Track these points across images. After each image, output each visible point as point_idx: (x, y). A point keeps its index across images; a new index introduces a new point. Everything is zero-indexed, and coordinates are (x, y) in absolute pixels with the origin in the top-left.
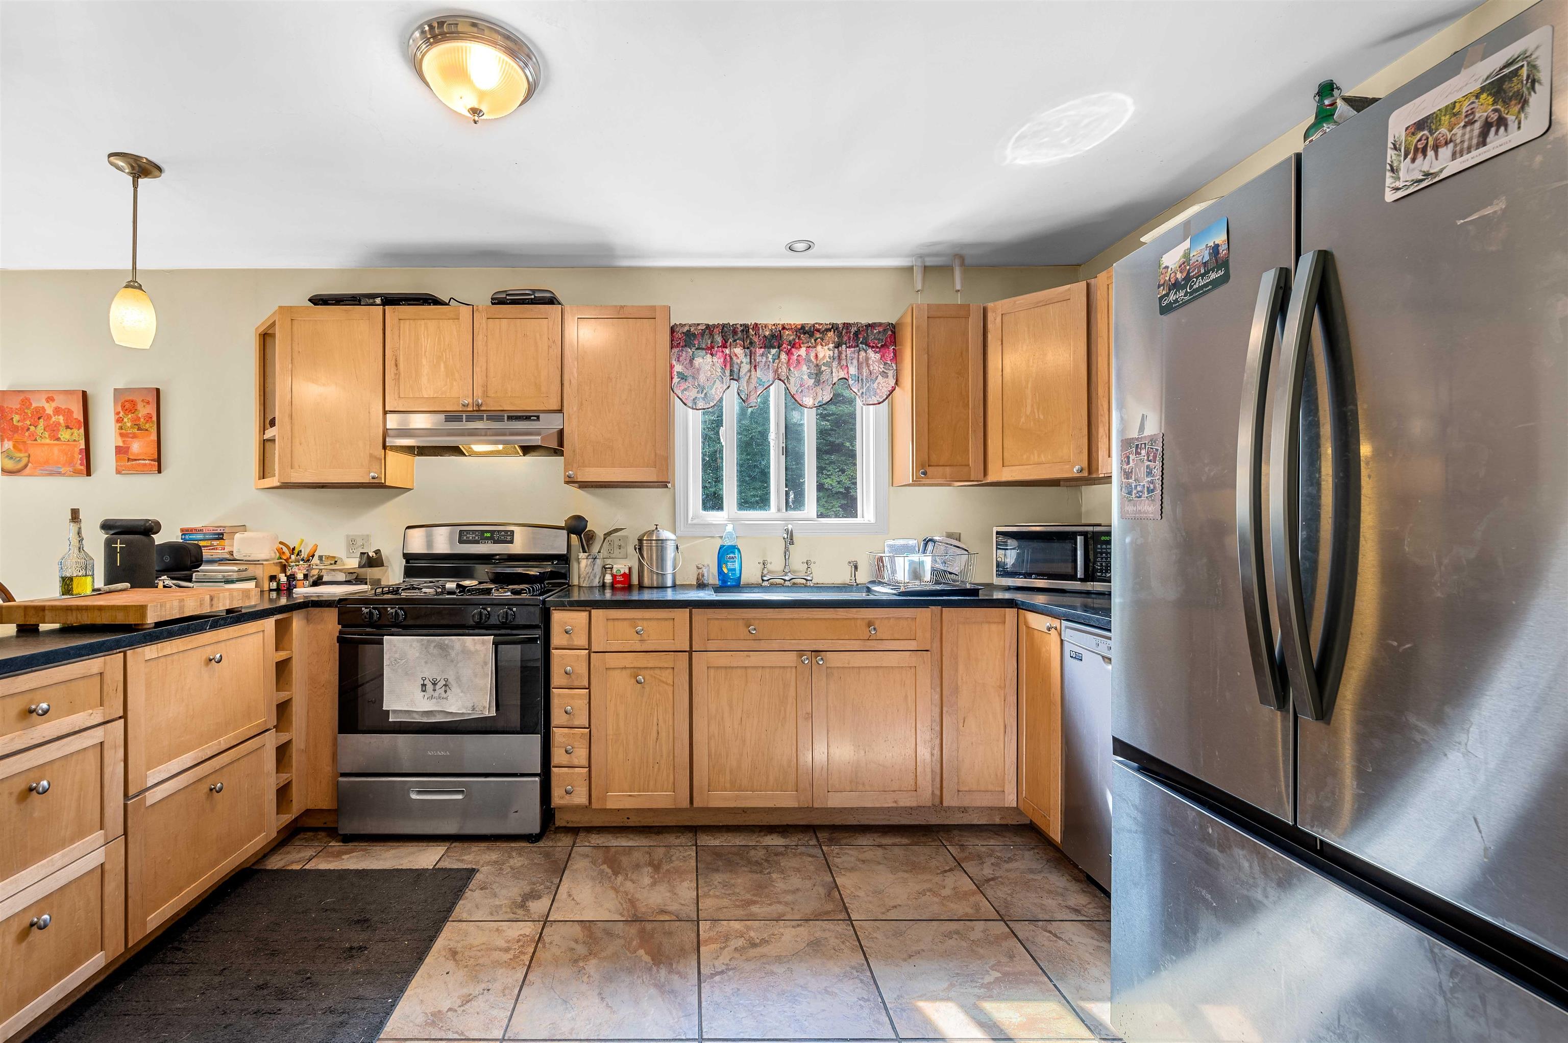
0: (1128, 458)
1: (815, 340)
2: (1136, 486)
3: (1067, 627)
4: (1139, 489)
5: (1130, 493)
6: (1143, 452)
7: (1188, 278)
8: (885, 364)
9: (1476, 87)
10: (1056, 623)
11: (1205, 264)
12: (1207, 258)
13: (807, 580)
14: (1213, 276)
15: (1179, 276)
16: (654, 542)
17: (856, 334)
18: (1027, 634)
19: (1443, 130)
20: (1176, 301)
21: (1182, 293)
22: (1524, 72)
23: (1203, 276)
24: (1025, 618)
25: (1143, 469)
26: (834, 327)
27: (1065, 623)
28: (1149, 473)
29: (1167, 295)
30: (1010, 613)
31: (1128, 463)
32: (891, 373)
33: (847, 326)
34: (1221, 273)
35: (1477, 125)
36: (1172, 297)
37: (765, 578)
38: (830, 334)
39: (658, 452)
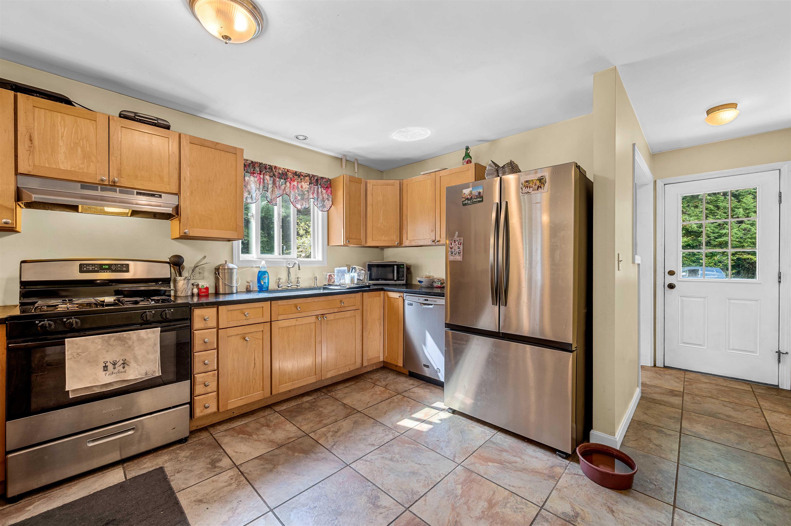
0: (452, 243)
1: (301, 179)
2: (454, 252)
3: (406, 295)
4: (455, 252)
5: (452, 253)
6: (457, 242)
7: (471, 198)
8: (328, 195)
9: (537, 178)
10: (402, 294)
11: (477, 196)
12: (477, 194)
13: (297, 286)
14: (479, 199)
15: (469, 197)
16: (226, 270)
17: (317, 180)
18: (388, 299)
19: (531, 184)
20: (468, 203)
21: (470, 202)
22: (544, 179)
23: (476, 198)
24: (387, 294)
25: (457, 247)
26: (309, 175)
27: (405, 294)
28: (459, 248)
29: (465, 201)
30: (382, 293)
31: (451, 245)
32: (330, 199)
33: (313, 176)
34: (481, 199)
35: (537, 186)
36: (466, 202)
37: (280, 286)
38: (307, 178)
39: (238, 223)
